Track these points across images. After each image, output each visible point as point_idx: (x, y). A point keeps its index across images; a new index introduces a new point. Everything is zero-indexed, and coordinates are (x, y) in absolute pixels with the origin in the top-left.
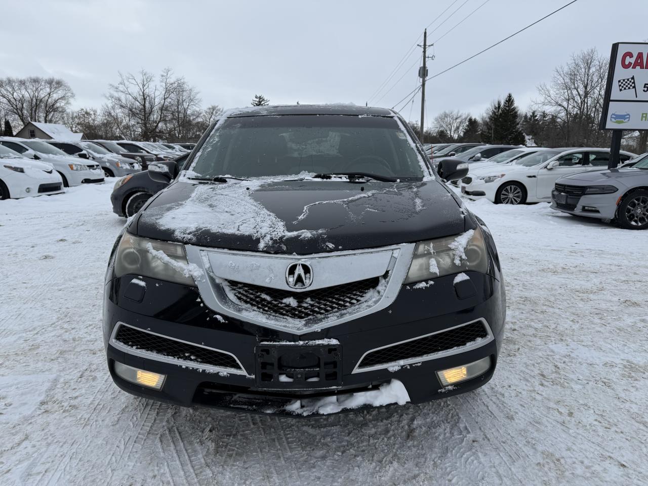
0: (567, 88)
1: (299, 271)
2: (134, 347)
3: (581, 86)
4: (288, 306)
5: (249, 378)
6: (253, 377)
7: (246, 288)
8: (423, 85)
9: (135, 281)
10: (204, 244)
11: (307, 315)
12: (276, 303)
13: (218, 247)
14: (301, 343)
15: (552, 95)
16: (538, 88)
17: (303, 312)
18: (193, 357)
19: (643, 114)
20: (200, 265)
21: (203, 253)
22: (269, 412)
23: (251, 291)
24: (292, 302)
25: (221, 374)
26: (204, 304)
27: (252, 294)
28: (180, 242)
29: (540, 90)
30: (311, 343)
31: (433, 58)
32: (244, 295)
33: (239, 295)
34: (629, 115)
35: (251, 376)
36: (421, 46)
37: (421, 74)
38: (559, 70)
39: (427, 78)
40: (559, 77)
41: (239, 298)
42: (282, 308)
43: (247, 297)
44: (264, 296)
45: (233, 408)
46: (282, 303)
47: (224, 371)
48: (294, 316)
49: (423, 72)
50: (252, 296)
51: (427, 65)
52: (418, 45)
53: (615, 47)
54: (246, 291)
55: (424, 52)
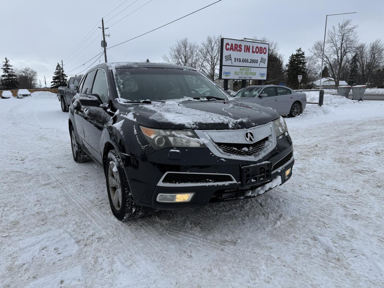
0: (176, 57)
1: (249, 135)
2: (177, 183)
3: (183, 58)
4: (244, 151)
5: (238, 184)
6: (240, 183)
7: (226, 146)
8: (105, 52)
9: (172, 150)
10: (203, 129)
11: (252, 154)
12: (239, 151)
13: (211, 129)
14: (258, 164)
15: (170, 61)
16: (163, 57)
17: (251, 153)
18: (211, 181)
19: (235, 72)
20: (206, 138)
21: (205, 133)
22: (242, 198)
23: (228, 147)
24: (246, 149)
25: (226, 185)
26: (214, 155)
27: (229, 148)
28: (190, 129)
29: (164, 58)
30: (261, 163)
31: (109, 36)
32: (225, 149)
33: (223, 150)
34: (230, 72)
35: (239, 183)
36: (101, 28)
37: (103, 45)
38: (172, 48)
39: (107, 48)
40: (172, 52)
41: (224, 151)
42: (242, 152)
43: (227, 150)
44: (234, 148)
45: (226, 200)
46: (242, 150)
47: (227, 183)
48: (248, 155)
49: (104, 44)
50: (229, 149)
51: (106, 40)
52: (99, 27)
53: (222, 40)
54: (226, 148)
55: (103, 32)
